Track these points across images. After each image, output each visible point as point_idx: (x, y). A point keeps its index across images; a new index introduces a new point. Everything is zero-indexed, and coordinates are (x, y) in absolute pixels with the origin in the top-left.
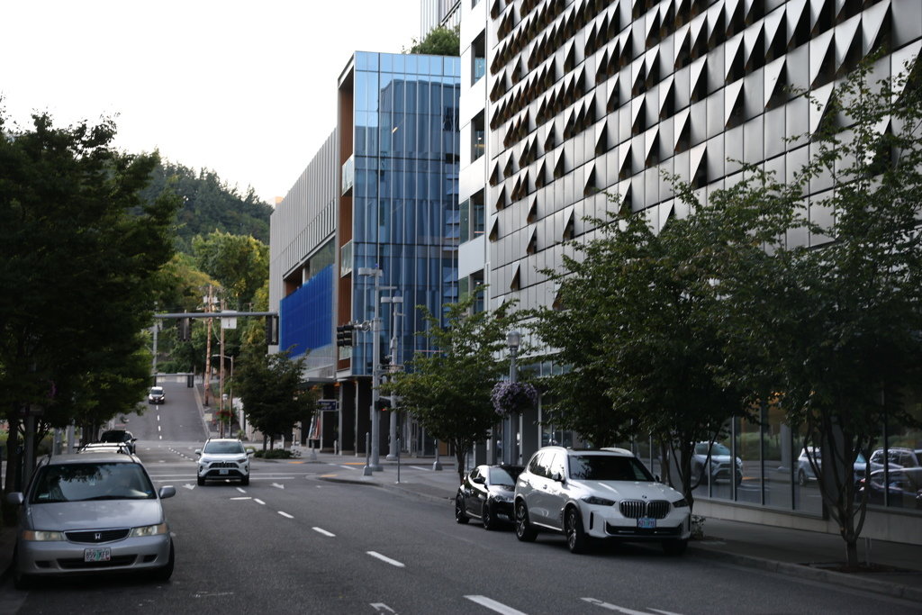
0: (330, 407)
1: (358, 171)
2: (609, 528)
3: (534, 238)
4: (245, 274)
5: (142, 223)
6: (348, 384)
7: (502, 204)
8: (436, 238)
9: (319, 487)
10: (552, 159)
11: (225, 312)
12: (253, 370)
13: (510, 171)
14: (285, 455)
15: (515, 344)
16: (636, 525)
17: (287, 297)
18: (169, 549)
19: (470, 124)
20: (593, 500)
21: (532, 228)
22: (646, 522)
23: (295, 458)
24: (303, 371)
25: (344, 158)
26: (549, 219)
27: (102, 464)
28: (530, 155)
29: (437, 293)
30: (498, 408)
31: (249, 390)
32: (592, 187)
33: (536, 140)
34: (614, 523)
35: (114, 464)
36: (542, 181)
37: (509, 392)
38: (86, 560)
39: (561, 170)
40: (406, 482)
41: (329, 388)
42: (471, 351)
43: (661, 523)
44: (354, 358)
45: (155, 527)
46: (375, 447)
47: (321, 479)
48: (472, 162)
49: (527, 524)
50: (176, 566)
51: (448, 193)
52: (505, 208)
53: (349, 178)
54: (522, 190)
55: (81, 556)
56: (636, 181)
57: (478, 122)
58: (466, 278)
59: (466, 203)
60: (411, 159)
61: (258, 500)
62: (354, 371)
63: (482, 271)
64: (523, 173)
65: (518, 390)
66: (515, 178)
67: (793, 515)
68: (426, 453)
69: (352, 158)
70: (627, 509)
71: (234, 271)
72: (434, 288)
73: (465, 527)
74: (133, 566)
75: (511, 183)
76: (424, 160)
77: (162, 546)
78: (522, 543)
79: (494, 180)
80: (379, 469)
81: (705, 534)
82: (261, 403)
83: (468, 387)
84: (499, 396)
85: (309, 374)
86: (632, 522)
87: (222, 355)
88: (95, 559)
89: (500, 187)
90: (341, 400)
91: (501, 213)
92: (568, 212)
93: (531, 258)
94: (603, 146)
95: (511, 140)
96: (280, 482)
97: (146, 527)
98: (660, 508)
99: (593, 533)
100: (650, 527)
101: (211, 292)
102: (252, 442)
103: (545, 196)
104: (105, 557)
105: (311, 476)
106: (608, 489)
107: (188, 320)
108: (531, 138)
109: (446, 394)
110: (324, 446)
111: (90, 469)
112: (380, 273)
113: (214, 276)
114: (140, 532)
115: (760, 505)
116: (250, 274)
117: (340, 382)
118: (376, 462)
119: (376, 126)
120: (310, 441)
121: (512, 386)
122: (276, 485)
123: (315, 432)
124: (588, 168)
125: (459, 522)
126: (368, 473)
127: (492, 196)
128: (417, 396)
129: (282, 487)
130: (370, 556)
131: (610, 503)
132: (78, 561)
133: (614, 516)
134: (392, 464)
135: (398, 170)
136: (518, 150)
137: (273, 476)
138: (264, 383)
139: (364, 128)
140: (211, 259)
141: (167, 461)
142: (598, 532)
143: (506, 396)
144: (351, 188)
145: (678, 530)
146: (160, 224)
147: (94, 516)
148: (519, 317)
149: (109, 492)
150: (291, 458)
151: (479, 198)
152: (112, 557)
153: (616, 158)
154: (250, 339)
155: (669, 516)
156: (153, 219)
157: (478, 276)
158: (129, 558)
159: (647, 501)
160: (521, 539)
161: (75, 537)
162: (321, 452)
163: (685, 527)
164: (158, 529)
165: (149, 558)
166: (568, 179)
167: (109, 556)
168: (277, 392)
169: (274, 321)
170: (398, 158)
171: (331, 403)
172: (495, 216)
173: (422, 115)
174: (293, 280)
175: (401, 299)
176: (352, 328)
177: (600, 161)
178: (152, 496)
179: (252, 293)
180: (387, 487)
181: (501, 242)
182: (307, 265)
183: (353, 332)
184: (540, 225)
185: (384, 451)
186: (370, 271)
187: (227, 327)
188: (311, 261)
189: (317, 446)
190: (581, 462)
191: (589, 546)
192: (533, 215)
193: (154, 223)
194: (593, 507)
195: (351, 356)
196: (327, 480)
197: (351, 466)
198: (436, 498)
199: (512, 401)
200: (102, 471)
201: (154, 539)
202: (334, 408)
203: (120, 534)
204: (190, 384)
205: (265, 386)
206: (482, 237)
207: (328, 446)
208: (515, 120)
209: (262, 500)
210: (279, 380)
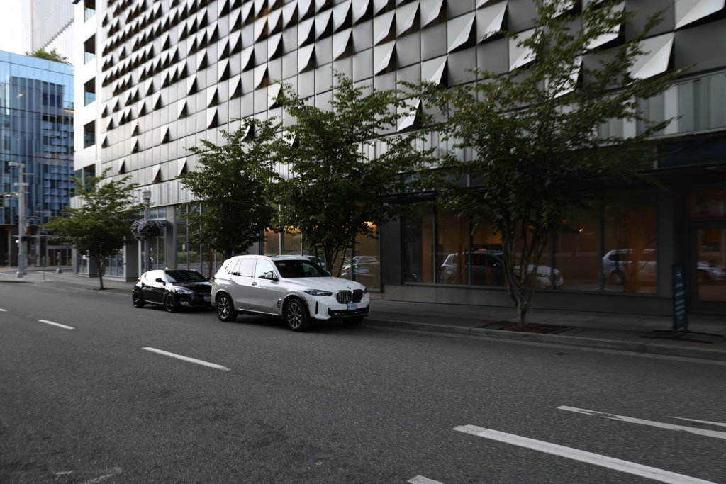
3: (137, 145)
10: (151, 100)
13: (117, 109)
15: (148, 197)
19: (83, 87)
21: (135, 139)
26: (148, 133)
28: (133, 99)
32: (185, 113)
33: (138, 91)
36: (143, 112)
48: (85, 105)
52: (112, 129)
57: (90, 85)
58: (81, 170)
63: (94, 165)
64: (127, 109)
66: (121, 113)
75: (117, 117)
79: (105, 114)
84: (138, 228)
89: (108, 119)
91: (110, 133)
92: (164, 128)
93: (134, 156)
94: (195, 90)
95: (118, 91)
108: (134, 89)
109: (95, 227)
112: (23, 165)
121: (148, 223)
124: (181, 103)
127: (102, 124)
151: (90, 126)
157: (90, 168)
172: (105, 134)
177: (191, 98)
184: (140, 138)
192: (137, 132)
208: (121, 81)
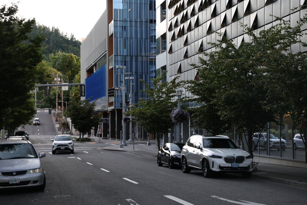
0: (106, 121)
1: (115, 26)
2: (220, 167)
3: (187, 52)
4: (71, 69)
5: (29, 46)
6: (113, 112)
7: (173, 39)
8: (146, 53)
9: (102, 152)
10: (193, 20)
11: (63, 84)
12: (74, 107)
13: (176, 25)
14: (89, 140)
15: (180, 94)
16: (231, 166)
17: (88, 78)
18: (43, 178)
19: (160, 7)
20: (213, 156)
21: (186, 48)
22: (235, 165)
23: (92, 141)
24: (95, 107)
25: (109, 22)
26: (193, 44)
27: (16, 144)
28: (185, 19)
29: (147, 75)
30: (173, 120)
31: (74, 115)
32: (210, 31)
33: (187, 12)
34: (222, 166)
35: (20, 144)
36: (190, 29)
37: (178, 114)
38: (10, 183)
39: (197, 24)
40: (137, 150)
41: (105, 114)
42: (162, 98)
43: (241, 165)
44: (115, 101)
45: (38, 169)
46: (124, 136)
47: (103, 149)
48: (161, 22)
49: (187, 166)
50: (46, 185)
51: (151, 35)
52: (174, 40)
53: (112, 30)
54: (182, 33)
55: (8, 182)
56: (228, 28)
57: (163, 6)
58: (159, 69)
59: (159, 38)
60: (136, 22)
61: (78, 158)
62: (115, 107)
63: (166, 66)
64: (182, 26)
65: (181, 113)
66: (179, 28)
67: (293, 161)
68: (144, 139)
69: (113, 22)
70: (227, 160)
71: (66, 68)
72: (146, 73)
73: (161, 168)
74: (29, 185)
75: (177, 30)
76: (141, 22)
77: (41, 177)
78: (185, 174)
79: (170, 29)
80: (126, 145)
81: (258, 169)
82: (78, 120)
83: (161, 112)
84: (173, 115)
85: (97, 108)
86: (229, 165)
87: (62, 101)
88: (14, 183)
89: (173, 32)
90: (110, 118)
91: (173, 43)
92: (200, 41)
93: (186, 60)
94: (214, 14)
95: (177, 13)
96: (86, 151)
97: (34, 170)
98: (240, 159)
99: (214, 169)
100: (237, 166)
101: (57, 76)
102: (75, 135)
103: (191, 35)
104: (18, 182)
105: (99, 148)
106: (220, 152)
107: (49, 87)
108: (185, 12)
109: (152, 115)
110: (103, 137)
111: (11, 147)
112: (125, 67)
113: (59, 70)
114: (31, 171)
115: (280, 158)
116: (72, 69)
117: (110, 111)
118: (125, 142)
119: (122, 8)
120: (98, 134)
121: (179, 111)
122: (85, 152)
123: (99, 131)
124: (208, 23)
125: (159, 166)
126: (121, 147)
127: (169, 35)
128: (141, 116)
129: (87, 153)
130: (124, 180)
131: (220, 157)
132: (7, 184)
133: (222, 162)
134: (131, 143)
135: (131, 26)
136: (180, 16)
137: (84, 148)
138: (79, 112)
139: (117, 10)
140: (57, 63)
141: (42, 143)
142: (216, 169)
143: (176, 115)
144: (113, 33)
145: (248, 168)
146: (37, 47)
147: (13, 165)
148: (181, 84)
149: (18, 156)
150: (91, 141)
151: (164, 36)
152: (20, 182)
153: (219, 19)
154: (73, 95)
155: (244, 162)
156: (34, 45)
157: (164, 68)
158: (27, 182)
159: (235, 156)
160: (184, 172)
161: (5, 174)
162: (102, 139)
163: (251, 166)
164: (39, 170)
165: (35, 182)
166: (200, 28)
167: (19, 181)
168: (85, 115)
169: (83, 87)
170: (131, 21)
171: (106, 119)
172: (171, 44)
173: (140, 4)
174: (90, 71)
175: (133, 78)
176: (114, 89)
177: (213, 20)
178: (36, 157)
179: (74, 76)
180: (129, 152)
181: (173, 54)
182: (95, 65)
183: (115, 91)
184: (189, 47)
185: (127, 138)
186: (121, 67)
187: (64, 90)
188: (97, 63)
189: (101, 136)
190: (208, 141)
191: (212, 175)
192: (186, 43)
193: (34, 47)
194: (213, 159)
195: (114, 100)
196: (105, 149)
197: (115, 144)
198: (149, 156)
199: (179, 117)
200: (16, 147)
201: (37, 174)
202: (107, 121)
203: (24, 172)
204: (50, 113)
205: (80, 113)
206: (166, 52)
207: (105, 136)
208: (178, 4)
209: (80, 158)
210: (86, 110)
